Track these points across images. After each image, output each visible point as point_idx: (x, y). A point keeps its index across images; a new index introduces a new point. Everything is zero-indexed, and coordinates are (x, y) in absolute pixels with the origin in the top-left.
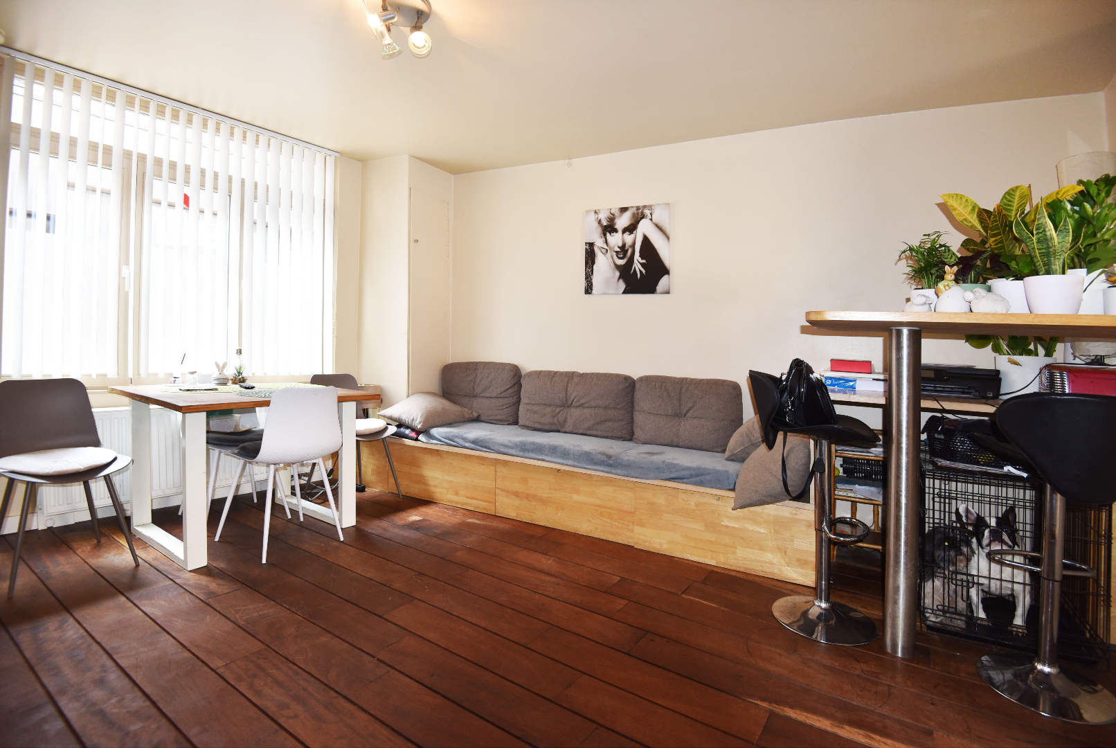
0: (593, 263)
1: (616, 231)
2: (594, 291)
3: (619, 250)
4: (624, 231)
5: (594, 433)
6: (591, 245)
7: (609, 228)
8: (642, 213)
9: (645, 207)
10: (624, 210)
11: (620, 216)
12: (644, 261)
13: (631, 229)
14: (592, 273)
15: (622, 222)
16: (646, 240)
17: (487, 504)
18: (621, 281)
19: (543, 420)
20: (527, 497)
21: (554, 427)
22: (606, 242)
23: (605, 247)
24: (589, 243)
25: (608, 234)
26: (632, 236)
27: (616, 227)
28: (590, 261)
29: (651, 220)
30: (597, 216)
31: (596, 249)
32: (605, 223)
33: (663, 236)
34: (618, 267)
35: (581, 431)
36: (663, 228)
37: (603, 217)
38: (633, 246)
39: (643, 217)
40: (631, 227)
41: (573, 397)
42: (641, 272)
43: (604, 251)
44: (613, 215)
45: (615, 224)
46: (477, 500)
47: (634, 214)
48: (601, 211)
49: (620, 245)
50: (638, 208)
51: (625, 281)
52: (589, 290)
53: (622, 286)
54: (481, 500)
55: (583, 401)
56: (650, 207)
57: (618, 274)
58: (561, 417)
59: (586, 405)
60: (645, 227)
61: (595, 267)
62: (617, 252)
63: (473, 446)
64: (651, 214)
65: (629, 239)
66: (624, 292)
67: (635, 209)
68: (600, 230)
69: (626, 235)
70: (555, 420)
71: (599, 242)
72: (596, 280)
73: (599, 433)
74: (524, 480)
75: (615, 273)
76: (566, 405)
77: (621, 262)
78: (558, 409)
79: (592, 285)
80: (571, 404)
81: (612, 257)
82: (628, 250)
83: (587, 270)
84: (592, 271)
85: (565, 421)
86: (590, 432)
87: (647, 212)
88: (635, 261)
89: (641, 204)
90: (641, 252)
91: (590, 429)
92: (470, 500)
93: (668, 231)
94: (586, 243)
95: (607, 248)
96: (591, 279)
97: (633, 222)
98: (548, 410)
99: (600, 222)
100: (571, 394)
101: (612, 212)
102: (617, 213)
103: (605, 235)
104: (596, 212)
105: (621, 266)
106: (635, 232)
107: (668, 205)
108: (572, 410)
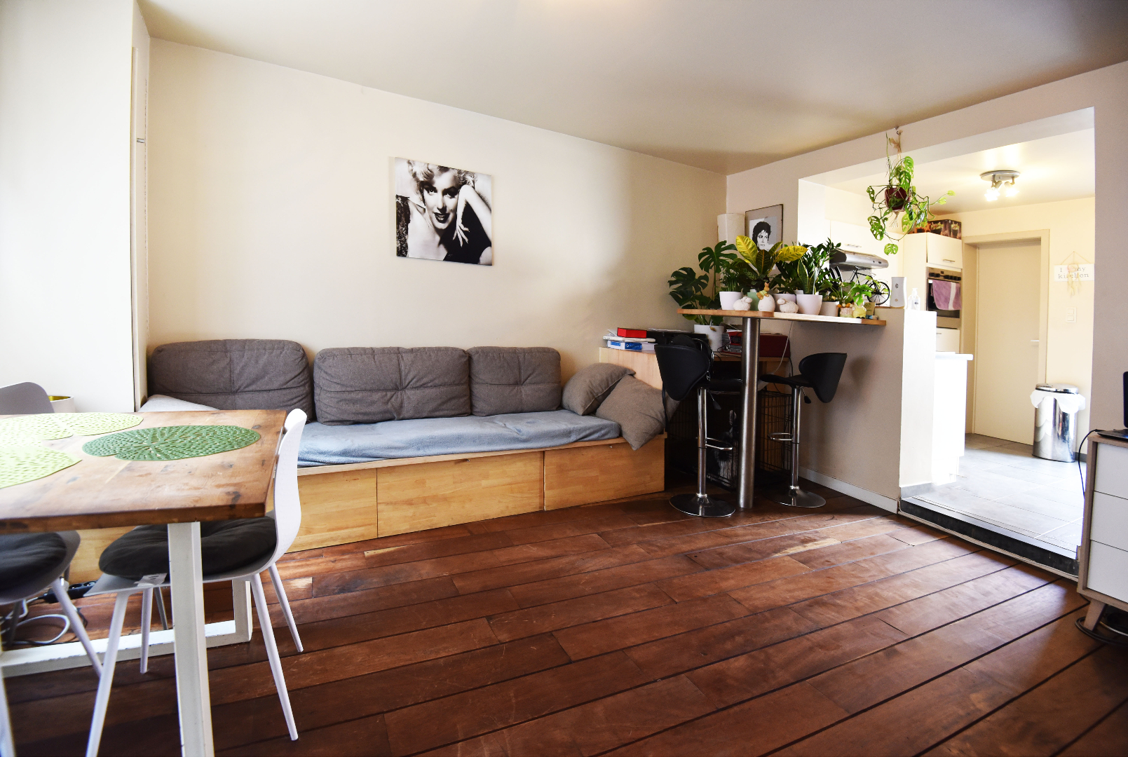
0: (408, 221)
1: (436, 191)
2: (410, 253)
3: (439, 212)
4: (445, 192)
5: (441, 413)
6: (405, 199)
7: (426, 185)
8: (464, 178)
9: (467, 172)
10: (444, 169)
11: (440, 175)
12: (466, 229)
13: (452, 192)
14: (407, 233)
15: (443, 182)
16: (468, 209)
17: (363, 528)
18: (442, 246)
19: (372, 409)
20: (424, 501)
21: (388, 416)
22: (424, 201)
23: (423, 205)
24: (401, 197)
25: (425, 192)
26: (454, 200)
27: (435, 186)
28: (403, 218)
29: (474, 188)
30: (410, 168)
31: (411, 205)
32: (422, 179)
33: (485, 207)
34: (438, 231)
35: (425, 415)
36: (486, 199)
37: (420, 170)
38: (455, 210)
39: (465, 183)
40: (452, 190)
41: (410, 377)
42: (463, 240)
43: (421, 210)
44: (431, 171)
45: (433, 183)
46: (347, 528)
47: (455, 177)
48: (416, 163)
49: (441, 207)
50: (460, 172)
51: (447, 247)
52: (402, 251)
53: (443, 252)
54: (353, 527)
55: (425, 380)
56: (472, 174)
57: (438, 238)
58: (395, 402)
59: (429, 385)
60: (466, 194)
61: (410, 226)
62: (436, 214)
63: (343, 459)
64: (474, 182)
65: (450, 202)
66: (446, 259)
67: (456, 172)
68: (415, 184)
69: (447, 197)
70: (389, 406)
71: (414, 199)
72: (411, 240)
73: (445, 412)
74: (421, 483)
75: (434, 237)
76: (398, 387)
77: (443, 226)
78: (389, 394)
79: (407, 246)
80: (408, 385)
81: (431, 218)
82: (449, 214)
83: (400, 228)
84: (407, 229)
85: (401, 406)
86: (437, 414)
87: (469, 178)
88: (458, 227)
89: (463, 169)
90: (463, 218)
91: (436, 410)
92: (334, 532)
93: (490, 203)
94: (397, 196)
95: (425, 207)
96: (406, 240)
97: (454, 185)
98: (376, 396)
99: (414, 175)
100: (406, 375)
101: (430, 167)
102: (436, 171)
103: (422, 192)
104: (409, 163)
105: (441, 230)
106: (457, 196)
107: (489, 176)
108: (409, 392)
